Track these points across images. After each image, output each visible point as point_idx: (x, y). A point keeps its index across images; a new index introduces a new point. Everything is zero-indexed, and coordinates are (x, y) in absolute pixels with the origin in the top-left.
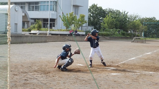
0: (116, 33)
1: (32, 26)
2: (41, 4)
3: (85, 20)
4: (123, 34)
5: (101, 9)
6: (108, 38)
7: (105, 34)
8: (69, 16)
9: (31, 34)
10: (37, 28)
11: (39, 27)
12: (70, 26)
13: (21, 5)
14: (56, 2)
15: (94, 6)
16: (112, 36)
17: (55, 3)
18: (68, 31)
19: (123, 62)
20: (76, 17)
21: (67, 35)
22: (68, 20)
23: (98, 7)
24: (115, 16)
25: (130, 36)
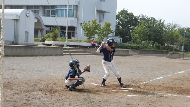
0: (149, 46)
1: (46, 35)
2: (58, 9)
3: (111, 29)
4: (158, 47)
5: (132, 15)
6: (139, 52)
7: (135, 46)
8: (91, 24)
9: (44, 44)
10: (52, 37)
11: (54, 36)
12: (92, 37)
13: (34, 9)
14: (77, 6)
15: (124, 12)
16: (144, 50)
17: (75, 7)
18: (89, 42)
19: (146, 82)
20: (100, 25)
21: (89, 47)
22: (90, 28)
23: (129, 13)
24: (148, 25)
25: (167, 50)
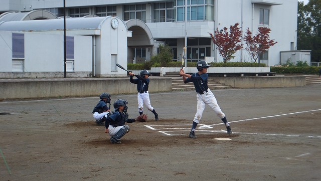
2: (178, 6)
10: (161, 61)
21: (225, 75)
